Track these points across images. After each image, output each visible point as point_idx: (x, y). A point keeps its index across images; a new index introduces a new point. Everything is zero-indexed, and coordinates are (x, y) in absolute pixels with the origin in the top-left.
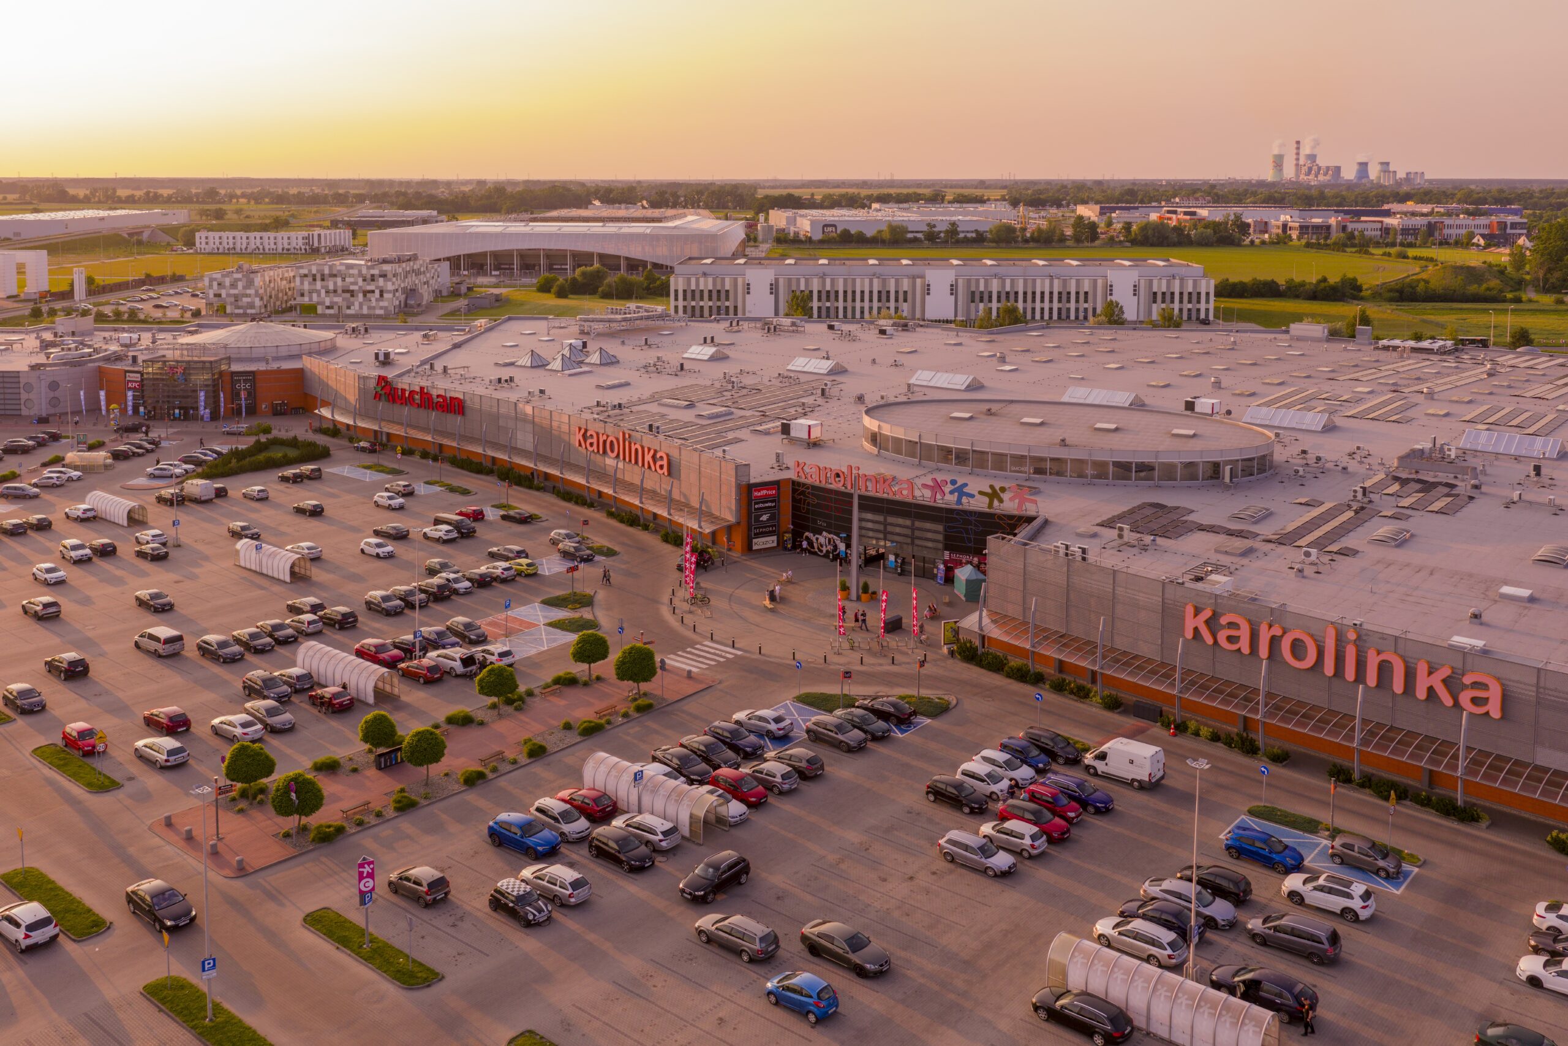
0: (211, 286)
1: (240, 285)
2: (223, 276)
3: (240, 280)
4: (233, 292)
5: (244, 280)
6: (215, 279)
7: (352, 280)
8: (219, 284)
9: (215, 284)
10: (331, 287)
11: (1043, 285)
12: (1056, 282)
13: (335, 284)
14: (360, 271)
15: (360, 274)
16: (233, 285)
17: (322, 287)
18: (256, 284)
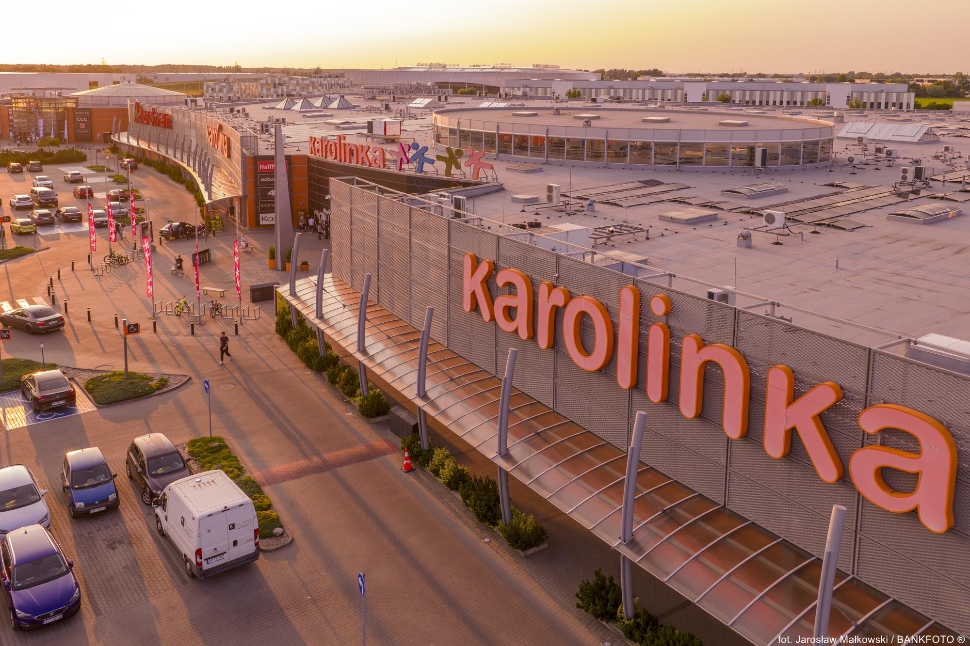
0: (207, 91)
1: (225, 90)
2: (215, 84)
3: (225, 87)
4: (220, 95)
5: (227, 87)
6: (210, 86)
7: (293, 88)
8: (212, 90)
9: (210, 89)
10: (280, 93)
11: (775, 96)
12: (785, 93)
13: (282, 90)
14: (298, 82)
15: (298, 84)
16: (221, 90)
17: (274, 92)
18: (234, 90)
